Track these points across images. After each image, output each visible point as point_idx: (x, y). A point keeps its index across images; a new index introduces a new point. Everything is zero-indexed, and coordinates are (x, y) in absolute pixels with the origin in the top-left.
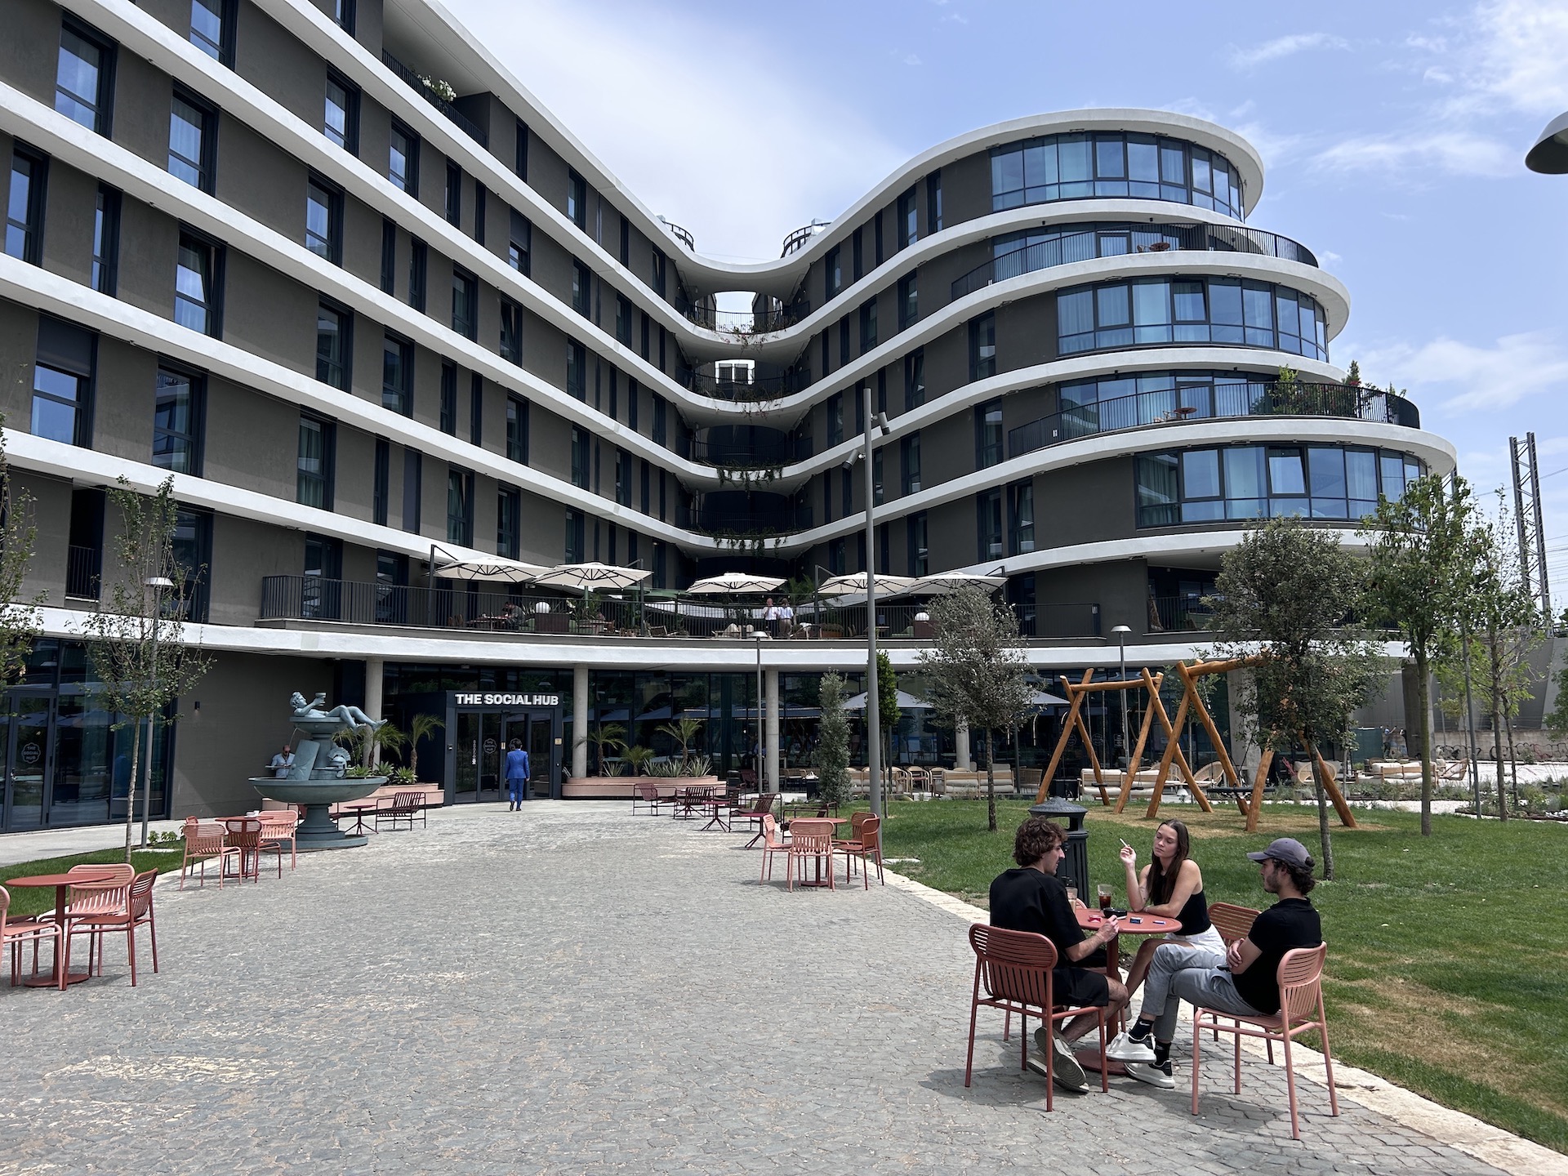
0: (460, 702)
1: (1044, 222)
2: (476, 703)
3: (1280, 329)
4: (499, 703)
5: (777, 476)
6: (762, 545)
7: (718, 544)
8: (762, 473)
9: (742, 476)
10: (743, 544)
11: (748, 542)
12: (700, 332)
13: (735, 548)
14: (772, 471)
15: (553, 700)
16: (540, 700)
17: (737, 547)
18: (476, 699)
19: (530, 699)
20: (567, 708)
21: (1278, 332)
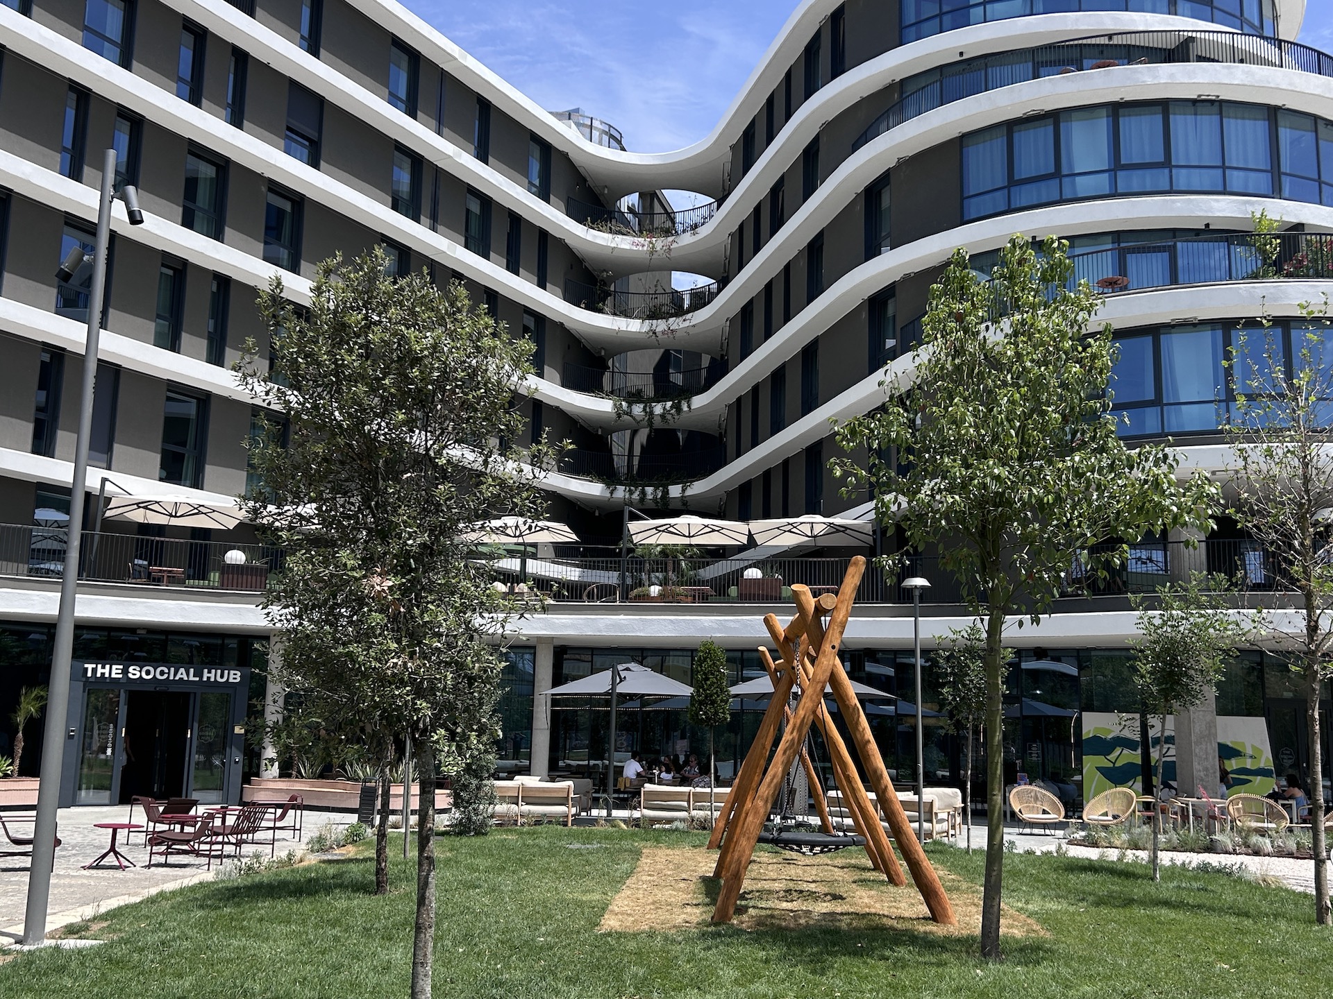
0: (89, 674)
1: (961, 54)
2: (113, 676)
3: (1283, 170)
4: (150, 677)
5: (685, 408)
6: (666, 492)
7: (612, 493)
8: (669, 404)
9: (644, 409)
10: (643, 493)
11: (649, 490)
12: (595, 236)
13: (634, 497)
14: (679, 402)
15: (235, 676)
16: (212, 676)
17: (636, 496)
18: (114, 671)
19: (199, 674)
20: (257, 688)
21: (1280, 174)
